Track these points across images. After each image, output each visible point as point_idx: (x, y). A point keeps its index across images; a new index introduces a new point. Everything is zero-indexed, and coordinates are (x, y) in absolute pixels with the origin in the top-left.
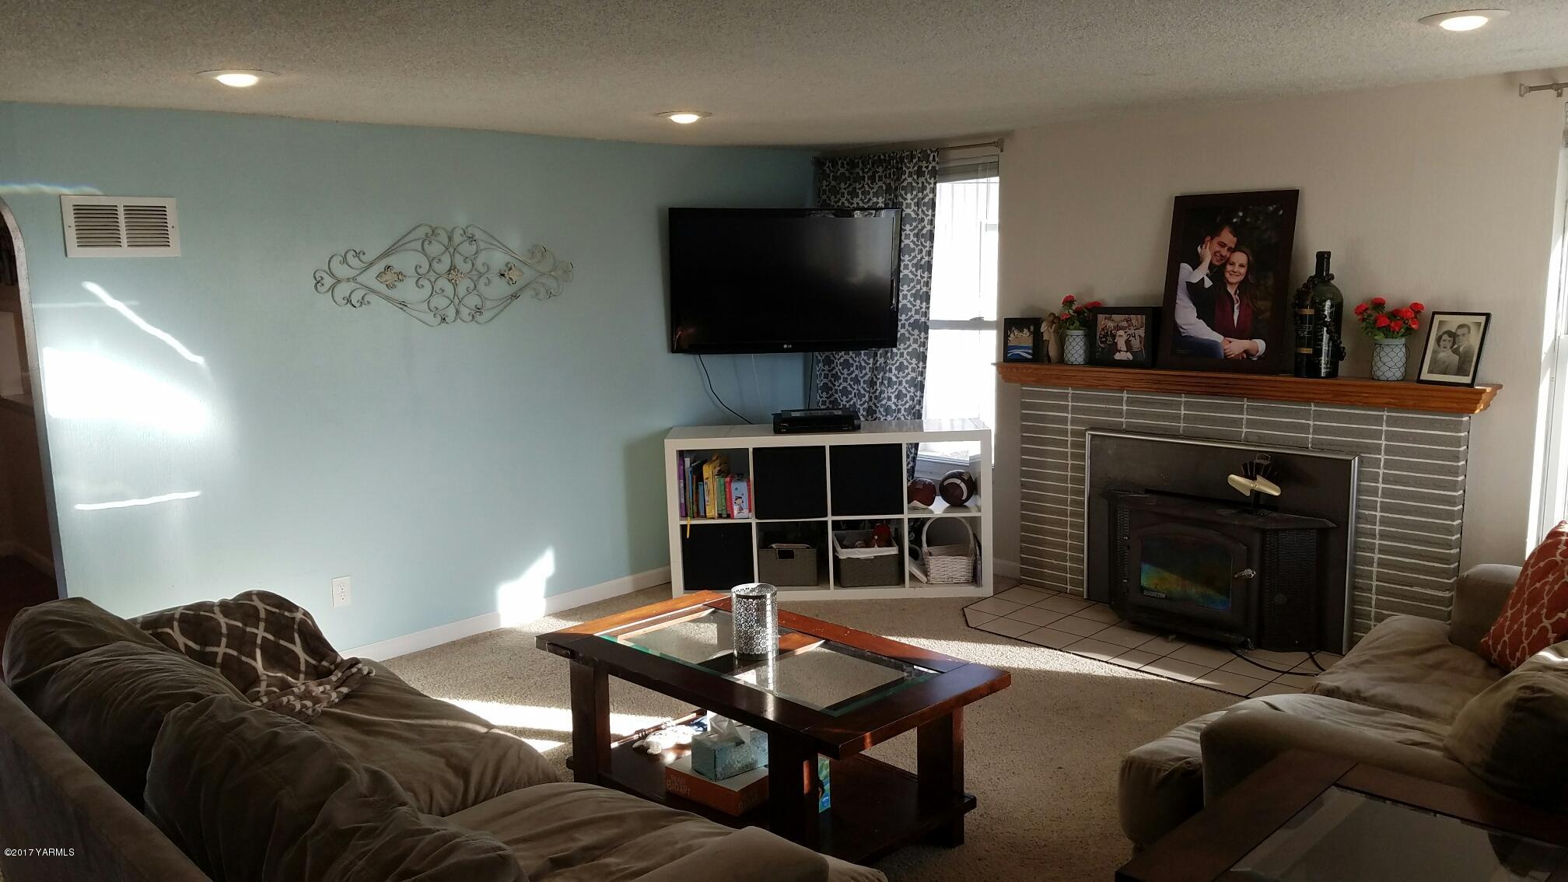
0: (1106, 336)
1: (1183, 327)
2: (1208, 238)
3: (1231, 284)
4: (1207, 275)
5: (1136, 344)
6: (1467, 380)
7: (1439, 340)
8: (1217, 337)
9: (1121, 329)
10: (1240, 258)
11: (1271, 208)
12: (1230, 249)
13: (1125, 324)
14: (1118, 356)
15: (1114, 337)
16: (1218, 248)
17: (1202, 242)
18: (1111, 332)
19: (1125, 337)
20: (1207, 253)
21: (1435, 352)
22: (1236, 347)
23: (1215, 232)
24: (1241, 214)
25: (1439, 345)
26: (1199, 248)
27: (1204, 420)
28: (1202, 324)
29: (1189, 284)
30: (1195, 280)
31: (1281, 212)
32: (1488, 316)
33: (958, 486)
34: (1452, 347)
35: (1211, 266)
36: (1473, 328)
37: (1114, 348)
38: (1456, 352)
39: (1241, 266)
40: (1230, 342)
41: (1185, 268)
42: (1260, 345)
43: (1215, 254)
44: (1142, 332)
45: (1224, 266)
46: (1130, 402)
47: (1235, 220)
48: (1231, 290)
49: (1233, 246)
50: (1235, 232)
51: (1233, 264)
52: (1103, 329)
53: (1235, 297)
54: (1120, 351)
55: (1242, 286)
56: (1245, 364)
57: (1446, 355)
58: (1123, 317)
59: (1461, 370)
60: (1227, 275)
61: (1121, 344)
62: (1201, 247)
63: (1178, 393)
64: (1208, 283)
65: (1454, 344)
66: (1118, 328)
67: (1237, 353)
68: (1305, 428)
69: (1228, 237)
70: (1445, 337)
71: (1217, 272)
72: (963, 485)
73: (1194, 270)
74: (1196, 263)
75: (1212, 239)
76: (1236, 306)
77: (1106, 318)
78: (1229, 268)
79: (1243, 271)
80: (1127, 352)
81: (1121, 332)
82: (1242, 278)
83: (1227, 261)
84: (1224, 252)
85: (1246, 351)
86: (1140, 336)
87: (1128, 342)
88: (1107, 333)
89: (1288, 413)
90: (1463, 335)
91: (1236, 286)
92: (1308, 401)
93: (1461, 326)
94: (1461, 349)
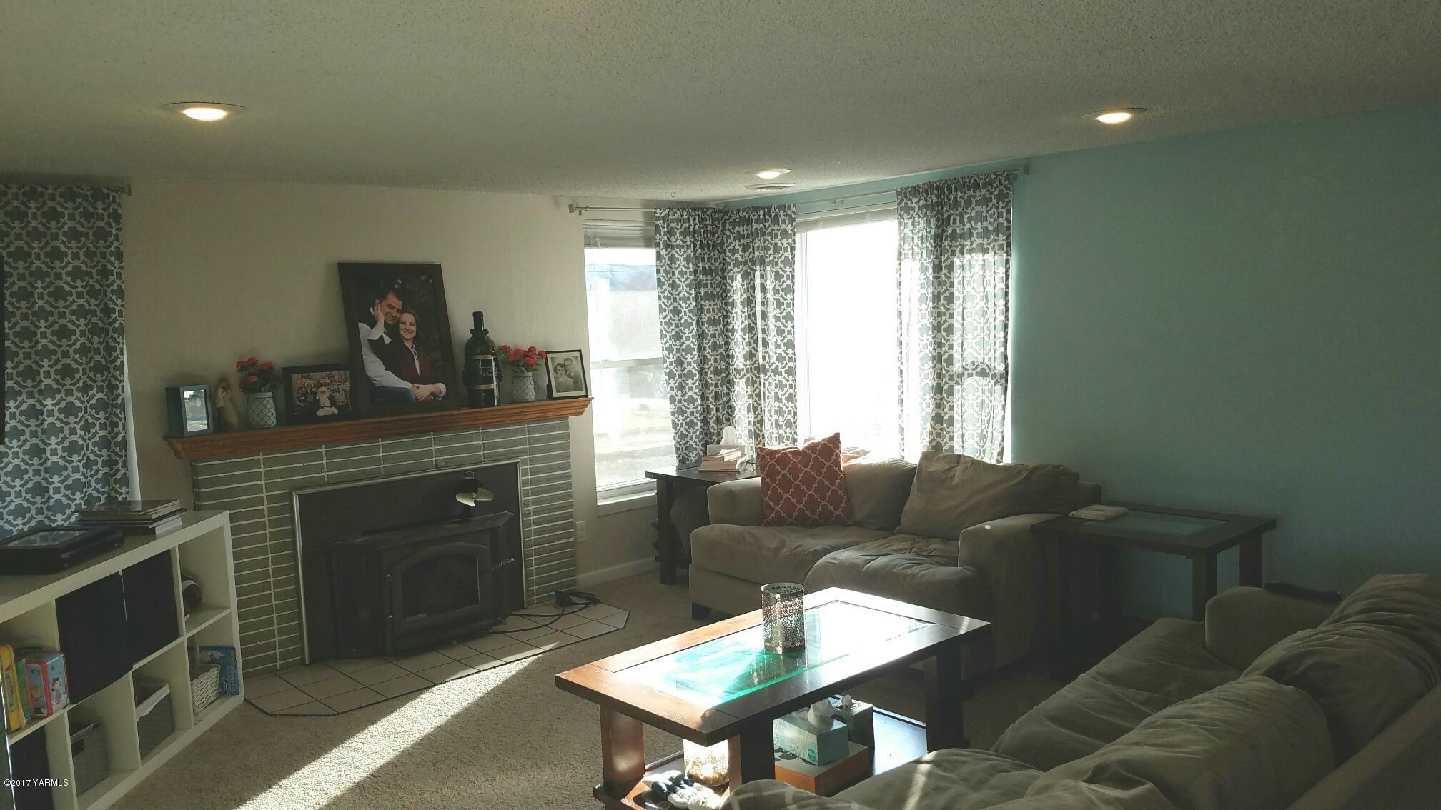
0: (305, 394)
1: (376, 379)
2: (377, 301)
3: (407, 339)
4: (385, 333)
5: (340, 398)
6: (583, 393)
7: (555, 370)
8: (406, 385)
9: (322, 385)
10: (408, 318)
11: (423, 278)
12: (398, 311)
13: (327, 381)
14: (321, 413)
15: (315, 394)
16: (388, 310)
17: (373, 305)
18: (311, 390)
19: (328, 393)
20: (380, 313)
21: (556, 378)
22: (424, 391)
23: (383, 297)
24: (400, 281)
25: (557, 373)
26: (371, 310)
27: (401, 457)
28: (390, 375)
29: (370, 341)
30: (375, 338)
31: (431, 281)
32: (580, 351)
34: (565, 374)
35: (386, 325)
36: (574, 360)
37: (317, 405)
38: (569, 376)
39: (411, 324)
40: (418, 388)
41: (363, 327)
42: (442, 387)
43: (387, 314)
44: (347, 386)
45: (397, 325)
46: (330, 455)
47: (396, 286)
48: (408, 345)
49: (401, 308)
50: (399, 295)
51: (404, 323)
52: (300, 388)
53: (413, 351)
54: (323, 407)
55: (415, 340)
56: (432, 403)
57: (563, 379)
58: (324, 374)
59: (577, 388)
60: (402, 332)
61: (324, 399)
62: (373, 309)
63: (375, 438)
64: (387, 340)
65: (566, 371)
66: (319, 385)
67: (425, 396)
68: (477, 448)
69: (393, 300)
70: (559, 368)
71: (392, 329)
73: (372, 329)
74: (372, 323)
75: (381, 302)
76: (415, 358)
77: (302, 377)
78: (402, 326)
79: (414, 328)
80: (330, 407)
81: (324, 389)
82: (414, 334)
83: (398, 321)
84: (395, 313)
85: (432, 394)
86: (344, 390)
87: (332, 399)
88: (306, 391)
89: (464, 439)
90: (570, 365)
91: (412, 341)
92: (478, 427)
93: (566, 360)
94: (572, 374)
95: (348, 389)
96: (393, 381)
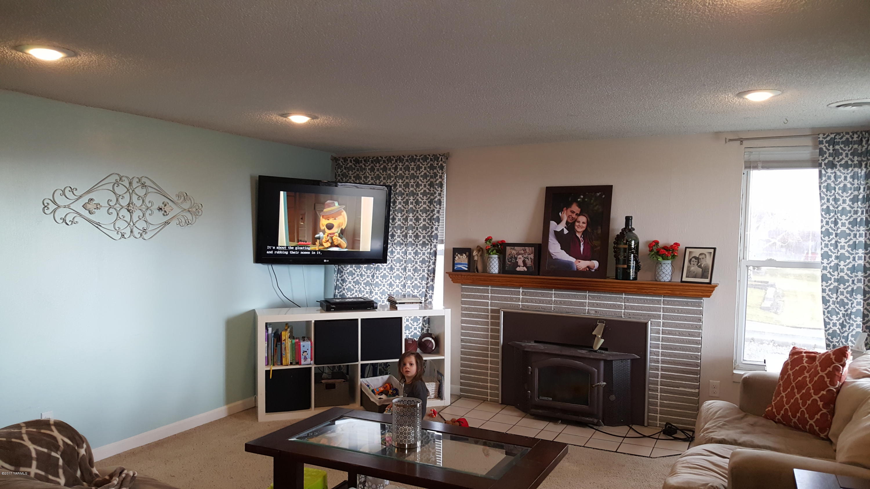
0: (511, 258)
1: (554, 254)
2: (565, 209)
3: (578, 232)
4: (565, 227)
5: (529, 263)
6: (707, 281)
7: (690, 261)
8: (572, 259)
9: (520, 254)
10: (583, 219)
11: (598, 194)
12: (576, 214)
13: (522, 252)
14: (518, 269)
15: (516, 258)
16: (570, 214)
17: (562, 211)
18: (514, 256)
19: (523, 259)
20: (564, 216)
21: (688, 267)
22: (583, 264)
23: (568, 205)
24: (582, 197)
25: (691, 264)
26: (560, 214)
27: (565, 303)
28: (563, 252)
29: (555, 232)
30: (559, 230)
31: (604, 196)
32: (715, 249)
33: (431, 341)
34: (697, 265)
35: (567, 223)
36: (708, 255)
37: (516, 265)
38: (700, 267)
39: (583, 223)
40: (579, 262)
41: (553, 224)
42: (595, 264)
43: (569, 217)
44: (532, 256)
45: (574, 223)
46: (524, 294)
47: (579, 200)
48: (579, 235)
49: (578, 213)
50: (579, 206)
51: (579, 222)
52: (510, 255)
53: (581, 239)
54: (519, 266)
55: (584, 233)
56: (588, 272)
57: (694, 268)
58: (522, 248)
59: (703, 276)
60: (576, 227)
61: (520, 262)
62: (561, 213)
63: (550, 288)
64: (566, 232)
65: (698, 263)
66: (518, 254)
67: (583, 268)
68: (620, 307)
69: (575, 208)
70: (693, 259)
71: (571, 226)
72: (433, 341)
73: (558, 224)
74: (559, 221)
75: (567, 209)
76: (582, 243)
77: (511, 249)
78: (577, 224)
79: (585, 225)
80: (523, 267)
81: (520, 256)
82: (584, 229)
83: (576, 221)
84: (574, 216)
85: (588, 267)
86: (531, 258)
87: (524, 262)
88: (512, 256)
89: (610, 299)
90: (703, 258)
91: (581, 233)
92: (621, 293)
93: (701, 254)
94: (702, 266)
95: (533, 258)
96: (563, 256)
